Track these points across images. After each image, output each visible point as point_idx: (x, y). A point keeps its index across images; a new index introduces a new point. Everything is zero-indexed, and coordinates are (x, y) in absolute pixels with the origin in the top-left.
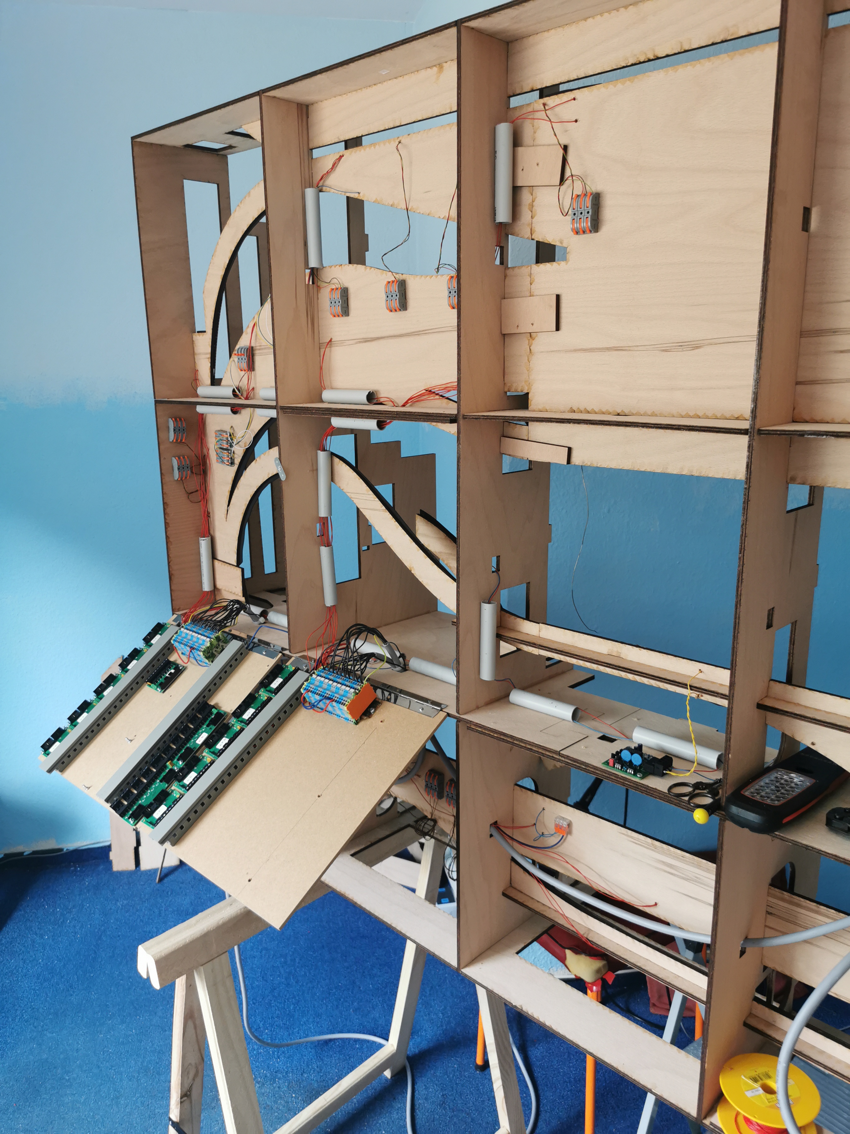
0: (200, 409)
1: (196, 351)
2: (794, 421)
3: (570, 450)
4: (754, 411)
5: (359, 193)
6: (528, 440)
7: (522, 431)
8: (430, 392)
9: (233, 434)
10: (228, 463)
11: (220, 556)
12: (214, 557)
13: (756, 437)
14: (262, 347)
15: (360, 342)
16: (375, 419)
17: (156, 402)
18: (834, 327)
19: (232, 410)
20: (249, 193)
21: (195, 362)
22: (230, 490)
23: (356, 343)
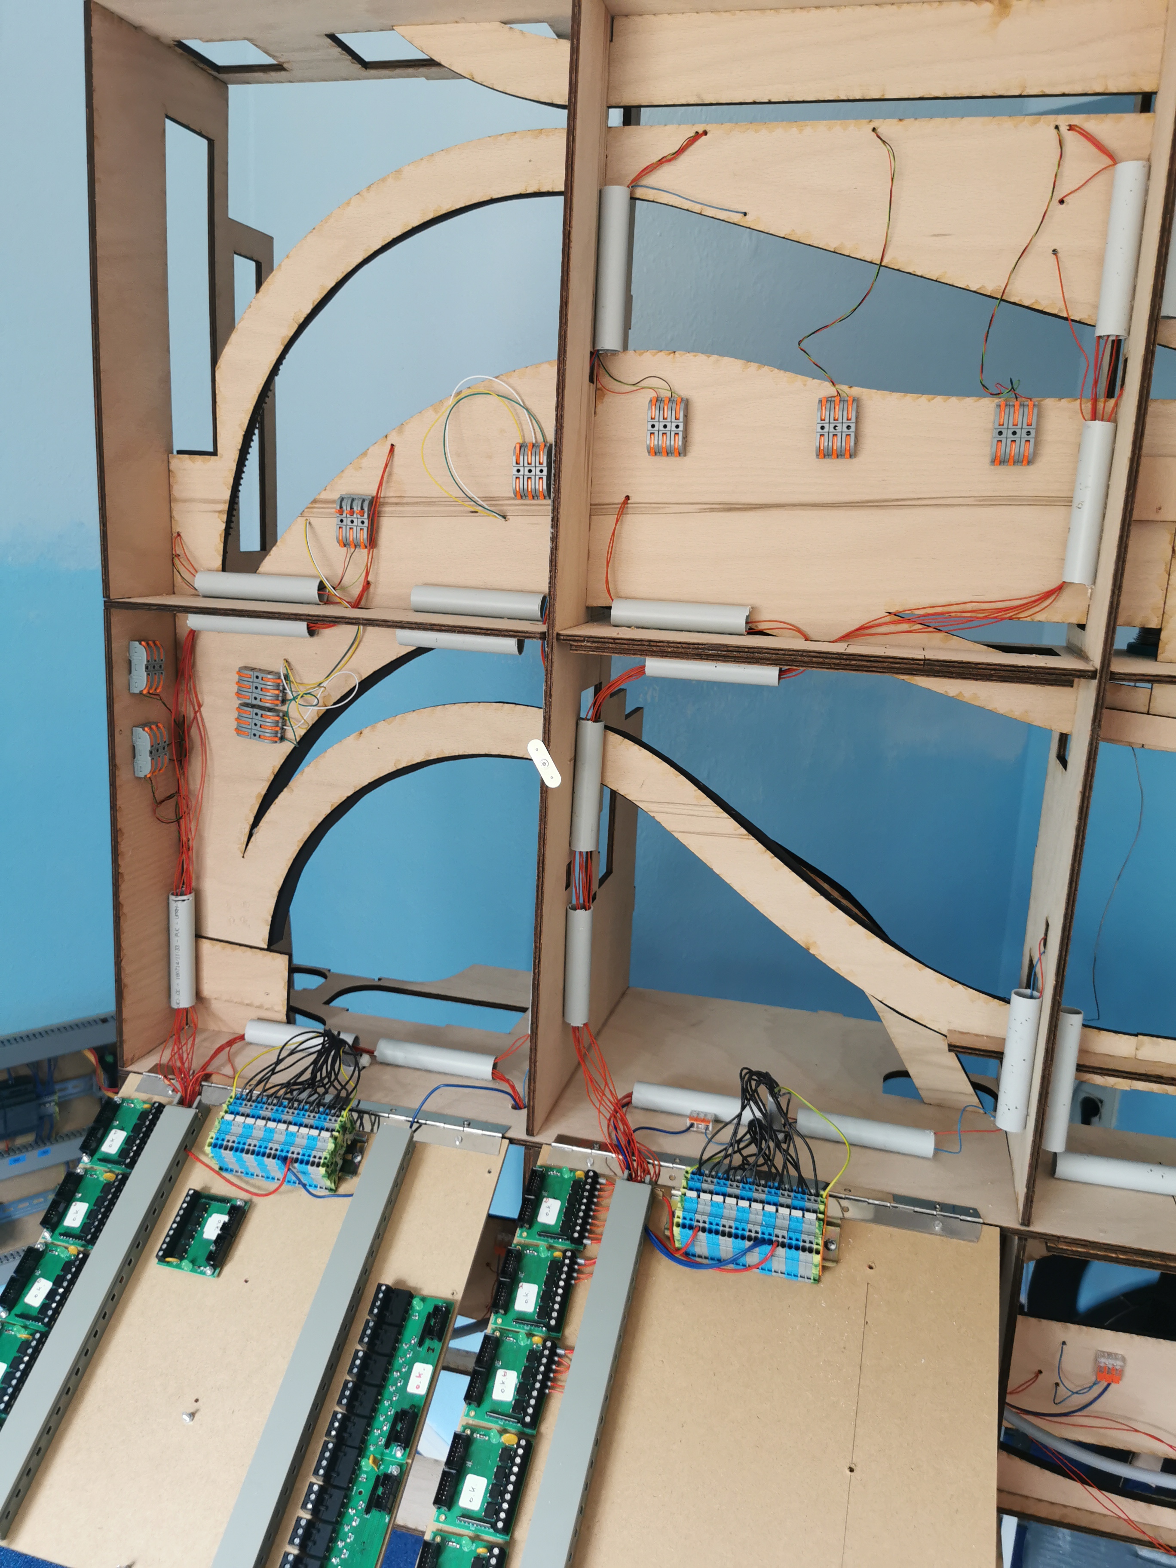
0: (194, 621)
1: (177, 492)
5: (745, 214)
6: (1147, 713)
7: (1139, 696)
8: (899, 617)
9: (287, 677)
11: (212, 929)
12: (199, 935)
14: (405, 500)
15: (712, 510)
16: (776, 664)
17: (110, 605)
19: (308, 628)
20: (399, 172)
21: (171, 517)
22: (264, 792)
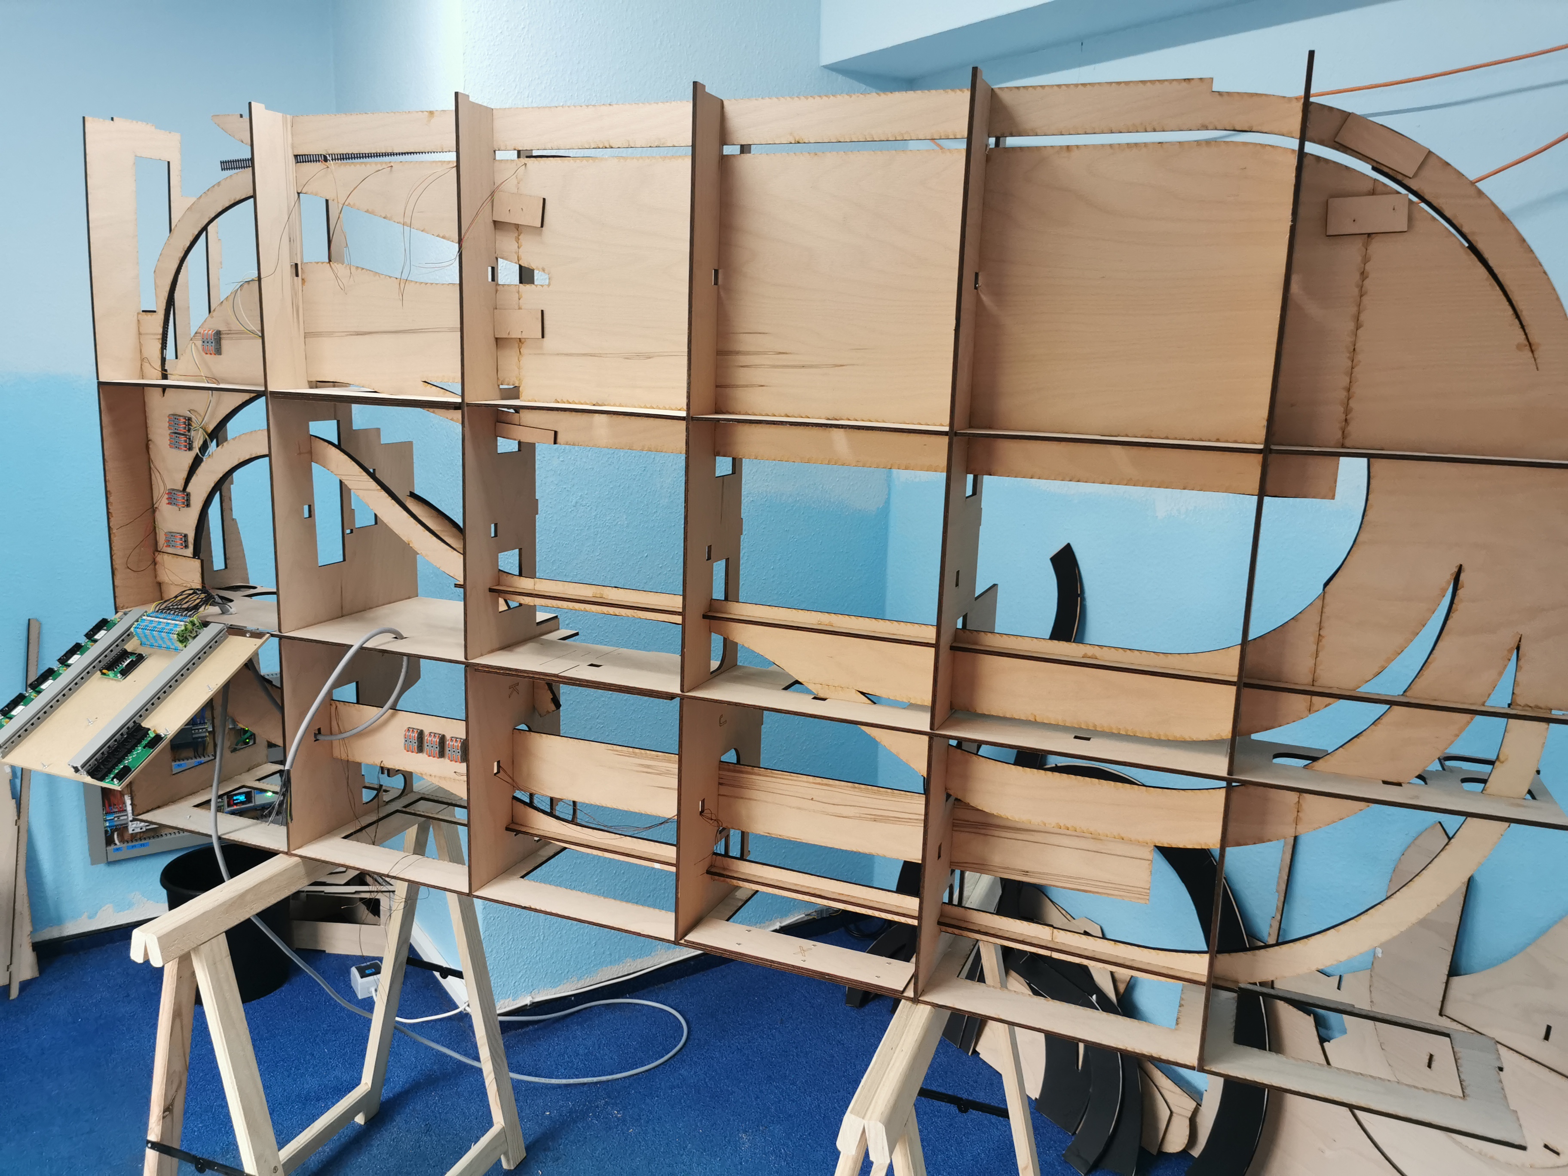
1: (141, 330)
2: (717, 413)
3: (556, 433)
4: (688, 405)
6: (520, 425)
7: (514, 417)
9: (189, 418)
10: (186, 449)
13: (691, 422)
18: (737, 350)
21: (139, 342)
23: (347, 335)
